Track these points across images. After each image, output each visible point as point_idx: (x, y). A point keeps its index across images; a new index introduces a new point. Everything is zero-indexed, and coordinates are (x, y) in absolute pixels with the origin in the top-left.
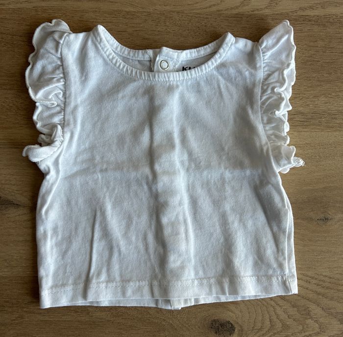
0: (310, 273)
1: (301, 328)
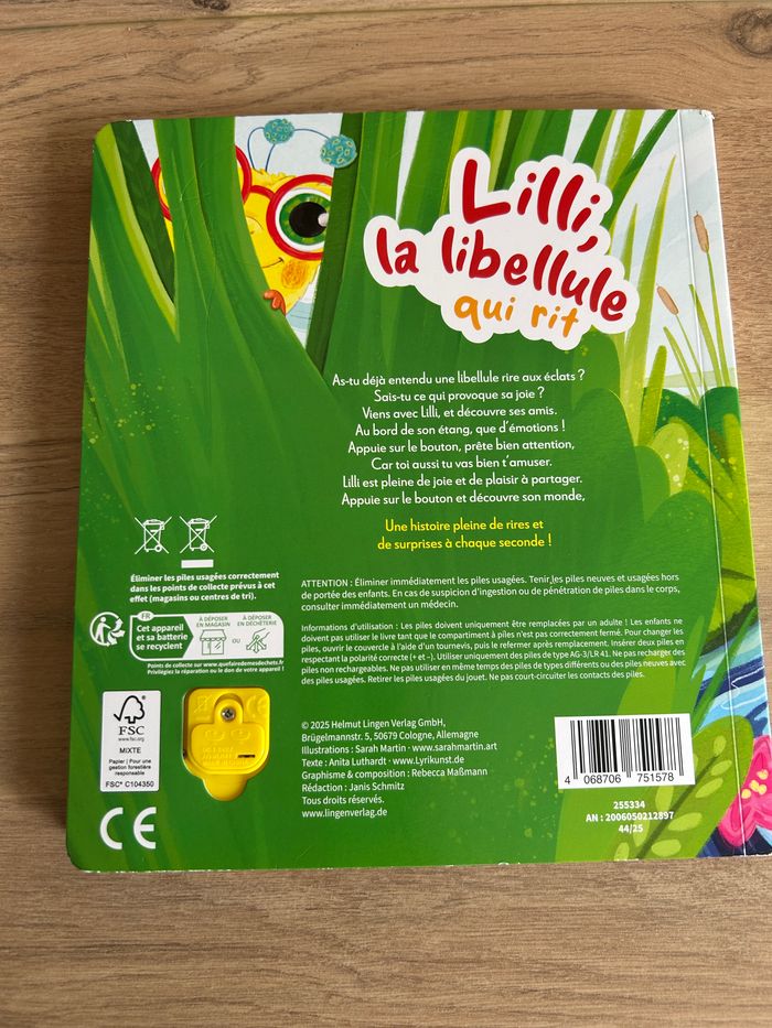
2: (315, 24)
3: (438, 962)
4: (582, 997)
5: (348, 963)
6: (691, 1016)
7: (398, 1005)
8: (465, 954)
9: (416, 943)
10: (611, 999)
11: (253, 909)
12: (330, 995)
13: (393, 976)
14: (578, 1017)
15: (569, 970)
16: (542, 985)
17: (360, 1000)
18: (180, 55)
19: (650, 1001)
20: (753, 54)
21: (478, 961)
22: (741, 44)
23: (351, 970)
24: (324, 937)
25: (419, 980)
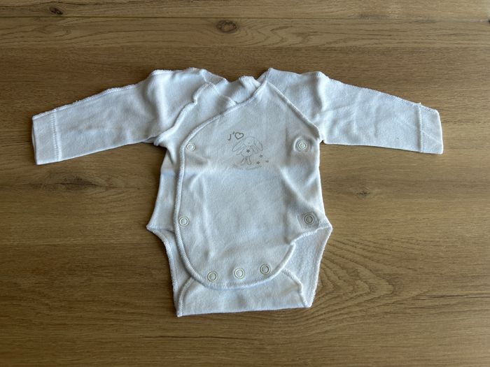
0: (355, 239)
1: (351, 288)
2: (91, 19)
3: (79, 301)
4: (129, 313)
5: (46, 302)
6: (167, 320)
7: (61, 317)
8: (89, 299)
9: (73, 295)
10: (139, 314)
11: (16, 283)
12: (38, 313)
13: (61, 306)
14: (126, 320)
15: (125, 304)
16: (115, 310)
17: (48, 315)
18: (46, 26)
19: (152, 315)
20: (224, 32)
21: (93, 301)
22: (221, 29)
23: (47, 304)
24: (39, 293)
25: (71, 308)
